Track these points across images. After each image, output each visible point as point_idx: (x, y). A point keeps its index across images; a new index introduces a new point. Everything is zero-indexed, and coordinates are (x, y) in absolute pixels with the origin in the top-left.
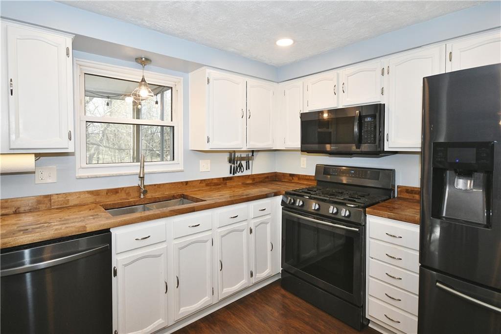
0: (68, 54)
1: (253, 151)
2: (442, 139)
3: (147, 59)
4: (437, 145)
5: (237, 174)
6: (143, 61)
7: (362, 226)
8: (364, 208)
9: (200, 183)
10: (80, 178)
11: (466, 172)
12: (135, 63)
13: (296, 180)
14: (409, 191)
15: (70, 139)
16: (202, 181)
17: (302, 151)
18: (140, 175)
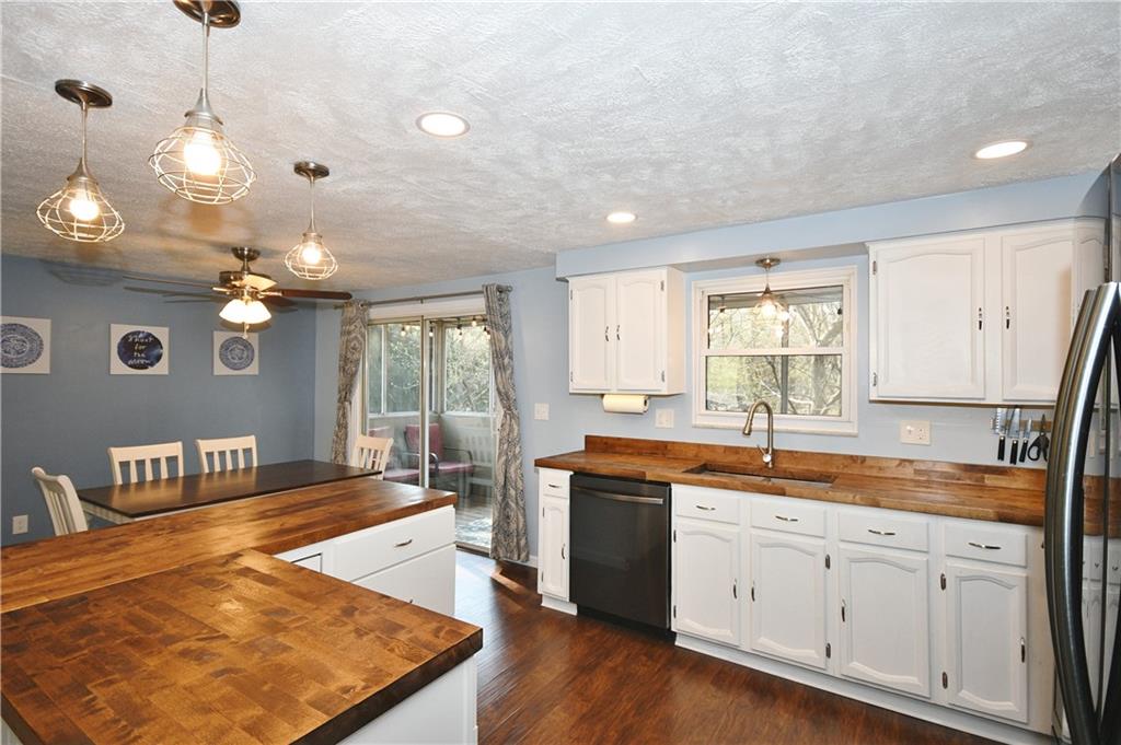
0: (662, 288)
3: (772, 260)
6: (766, 263)
9: (899, 465)
10: (695, 427)
12: (755, 268)
15: (663, 380)
16: (902, 462)
18: (744, 429)
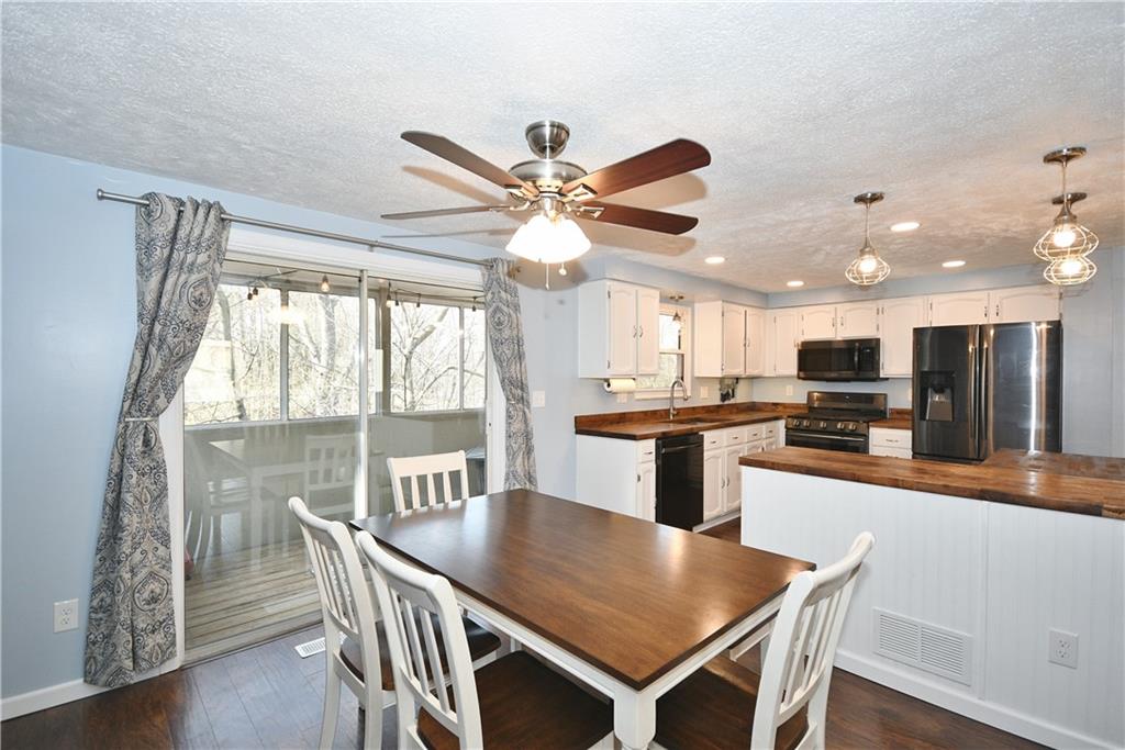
1: (737, 379)
2: (926, 369)
3: (680, 297)
4: (923, 373)
5: (726, 402)
7: (866, 436)
8: (868, 422)
11: (940, 390)
13: (780, 408)
14: (901, 412)
16: (703, 407)
17: (799, 378)
